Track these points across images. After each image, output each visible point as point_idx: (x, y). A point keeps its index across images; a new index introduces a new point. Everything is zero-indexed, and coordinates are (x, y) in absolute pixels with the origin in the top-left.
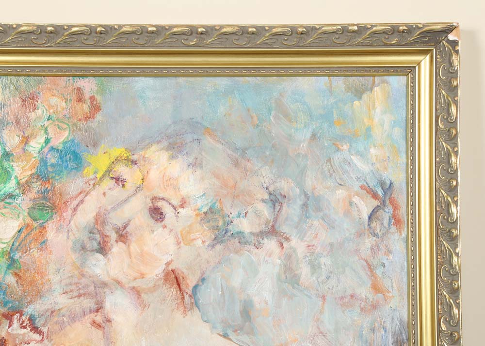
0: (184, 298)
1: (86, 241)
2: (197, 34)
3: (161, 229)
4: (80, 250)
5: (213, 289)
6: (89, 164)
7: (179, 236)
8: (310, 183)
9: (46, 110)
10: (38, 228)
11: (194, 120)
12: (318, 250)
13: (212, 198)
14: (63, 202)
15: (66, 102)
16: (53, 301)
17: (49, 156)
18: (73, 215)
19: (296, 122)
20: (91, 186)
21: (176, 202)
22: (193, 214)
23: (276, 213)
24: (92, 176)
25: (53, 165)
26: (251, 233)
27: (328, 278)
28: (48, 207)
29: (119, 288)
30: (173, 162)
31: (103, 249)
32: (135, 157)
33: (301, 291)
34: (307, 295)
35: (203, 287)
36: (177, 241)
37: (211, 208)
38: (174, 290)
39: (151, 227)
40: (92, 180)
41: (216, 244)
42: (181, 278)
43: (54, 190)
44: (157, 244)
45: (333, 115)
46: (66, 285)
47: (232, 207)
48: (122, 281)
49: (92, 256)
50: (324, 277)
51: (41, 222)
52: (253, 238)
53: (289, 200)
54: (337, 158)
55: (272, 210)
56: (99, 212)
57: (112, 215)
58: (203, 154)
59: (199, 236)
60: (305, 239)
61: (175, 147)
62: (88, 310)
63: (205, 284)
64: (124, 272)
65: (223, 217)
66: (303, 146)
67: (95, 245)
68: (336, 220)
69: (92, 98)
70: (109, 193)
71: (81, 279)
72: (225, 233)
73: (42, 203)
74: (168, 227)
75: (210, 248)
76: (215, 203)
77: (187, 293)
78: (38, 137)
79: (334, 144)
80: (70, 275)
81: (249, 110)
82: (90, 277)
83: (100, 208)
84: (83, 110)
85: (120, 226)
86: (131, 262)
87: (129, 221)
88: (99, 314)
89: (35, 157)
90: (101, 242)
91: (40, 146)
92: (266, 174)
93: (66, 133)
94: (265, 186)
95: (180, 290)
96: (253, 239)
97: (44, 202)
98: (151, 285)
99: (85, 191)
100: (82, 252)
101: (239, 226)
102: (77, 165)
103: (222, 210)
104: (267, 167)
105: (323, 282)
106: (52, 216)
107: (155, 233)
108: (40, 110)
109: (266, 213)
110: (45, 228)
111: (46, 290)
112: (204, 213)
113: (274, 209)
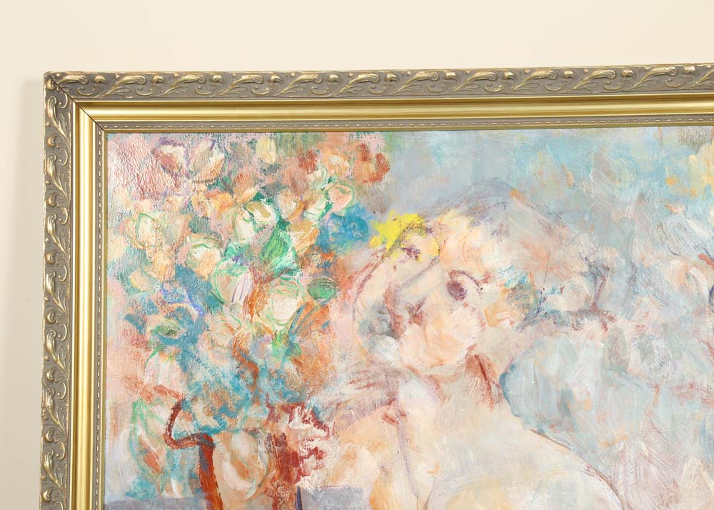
0: (490, 388)
1: (375, 322)
2: (504, 79)
3: (461, 308)
4: (368, 333)
5: (524, 378)
6: (377, 233)
7: (484, 316)
8: (638, 252)
9: (327, 171)
10: (319, 307)
11: (499, 180)
12: (649, 331)
13: (521, 271)
14: (347, 277)
15: (349, 161)
16: (338, 392)
17: (330, 224)
18: (359, 293)
19: (620, 180)
20: (379, 259)
21: (478, 276)
22: (499, 290)
23: (598, 288)
24: (380, 247)
25: (335, 235)
26: (568, 312)
27: (662, 364)
28: (330, 283)
29: (414, 377)
30: (475, 230)
31: (394, 332)
32: (430, 224)
33: (630, 379)
34: (636, 385)
35: (512, 375)
36: (481, 322)
37: (520, 284)
38: (479, 379)
39: (450, 305)
40: (380, 251)
41: (528, 325)
42: (486, 365)
43: (335, 263)
44: (457, 326)
45: (664, 172)
46: (353, 373)
47: (545, 281)
48: (418, 368)
49: (382, 339)
50: (657, 363)
51: (323, 300)
52: (570, 317)
53: (614, 273)
54: (670, 222)
55: (593, 285)
56: (389, 288)
57: (404, 291)
58: (510, 219)
59: (506, 316)
60: (633, 318)
61: (477, 212)
62: (379, 402)
63: (515, 372)
64: (419, 359)
65: (535, 293)
66: (629, 209)
67: (385, 327)
68: (670, 296)
69: (379, 156)
70: (399, 266)
71: (370, 366)
72: (538, 312)
73: (324, 279)
74: (470, 305)
75: (520, 330)
76: (524, 278)
77: (494, 383)
78: (318, 202)
79: (666, 206)
80: (357, 362)
81: (563, 168)
82: (380, 364)
83: (390, 284)
84: (368, 170)
85: (414, 305)
86: (428, 346)
87: (424, 299)
88: (392, 406)
89: (315, 225)
90: (392, 324)
91: (320, 213)
92: (584, 243)
93: (350, 198)
94: (584, 257)
95: (486, 379)
96: (570, 319)
97: (326, 277)
98: (451, 373)
99: (372, 265)
100: (371, 335)
101: (553, 304)
102: (363, 234)
103: (534, 285)
104: (586, 234)
105: (656, 370)
106: (335, 294)
107: (455, 312)
108: (319, 170)
109: (586, 288)
110: (327, 307)
111: (330, 379)
112: (512, 289)
113: (595, 283)
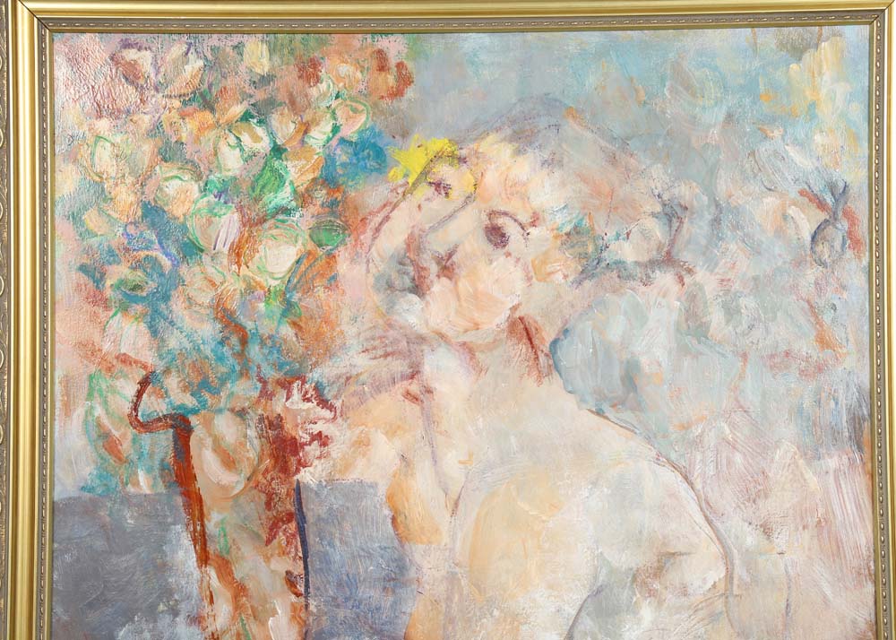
0: (537, 358)
1: (394, 275)
3: (502, 258)
4: (386, 290)
5: (580, 345)
6: (397, 163)
7: (530, 268)
8: (724, 187)
9: (334, 84)
10: (324, 256)
11: (550, 96)
12: (737, 286)
13: (577, 212)
14: (360, 219)
15: (361, 72)
16: (348, 363)
17: (338, 152)
18: (374, 238)
19: (703, 97)
20: (400, 196)
21: (524, 217)
22: (550, 235)
23: (673, 232)
24: (401, 181)
25: (344, 165)
26: (636, 262)
27: (751, 327)
28: (337, 226)
29: (443, 344)
30: (520, 159)
31: (418, 288)
32: (464, 152)
33: (711, 347)
34: (719, 353)
35: (565, 342)
36: (527, 276)
37: (575, 227)
38: (523, 347)
39: (488, 255)
40: (401, 186)
41: (585, 279)
42: (533, 330)
43: (345, 201)
44: (497, 280)
45: (758, 85)
46: (367, 340)
47: (607, 224)
48: (448, 334)
49: (402, 297)
50: (745, 326)
51: (329, 247)
52: (638, 270)
53: (693, 213)
54: (764, 149)
55: (668, 229)
56: (412, 233)
57: (431, 237)
58: (564, 146)
59: (559, 268)
60: (716, 270)
61: (522, 137)
62: (399, 376)
63: (569, 338)
64: (450, 321)
65: (594, 239)
66: (713, 133)
67: (408, 283)
68: (762, 243)
69: (400, 65)
70: (425, 206)
71: (388, 331)
72: (598, 263)
73: (330, 221)
74: (513, 255)
75: (575, 285)
76: (581, 220)
77: (542, 351)
78: (322, 123)
79: (759, 129)
80: (372, 325)
81: (631, 80)
82: (401, 328)
83: (413, 227)
84: (386, 83)
85: (443, 254)
86: (460, 306)
87: (456, 246)
88: (415, 381)
89: (318, 154)
90: (416, 278)
91: (325, 137)
92: (659, 176)
93: (363, 118)
94: (657, 194)
95: (533, 347)
96: (639, 272)
97: (332, 219)
98: (490, 339)
99: (391, 203)
100: (389, 292)
101: (617, 253)
102: (380, 165)
103: (593, 229)
104: (659, 165)
105: (744, 334)
106: (344, 240)
107: (495, 264)
108: (324, 83)
109: (659, 234)
110: (334, 257)
111: (338, 347)
112: (566, 234)
113: (671, 227)
